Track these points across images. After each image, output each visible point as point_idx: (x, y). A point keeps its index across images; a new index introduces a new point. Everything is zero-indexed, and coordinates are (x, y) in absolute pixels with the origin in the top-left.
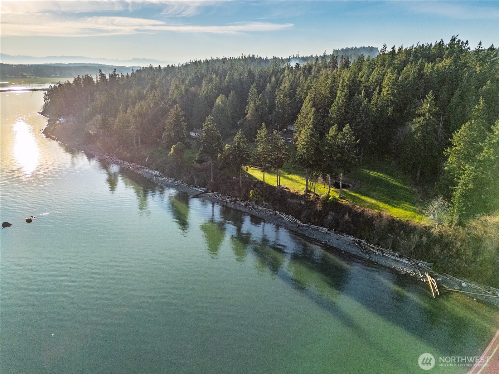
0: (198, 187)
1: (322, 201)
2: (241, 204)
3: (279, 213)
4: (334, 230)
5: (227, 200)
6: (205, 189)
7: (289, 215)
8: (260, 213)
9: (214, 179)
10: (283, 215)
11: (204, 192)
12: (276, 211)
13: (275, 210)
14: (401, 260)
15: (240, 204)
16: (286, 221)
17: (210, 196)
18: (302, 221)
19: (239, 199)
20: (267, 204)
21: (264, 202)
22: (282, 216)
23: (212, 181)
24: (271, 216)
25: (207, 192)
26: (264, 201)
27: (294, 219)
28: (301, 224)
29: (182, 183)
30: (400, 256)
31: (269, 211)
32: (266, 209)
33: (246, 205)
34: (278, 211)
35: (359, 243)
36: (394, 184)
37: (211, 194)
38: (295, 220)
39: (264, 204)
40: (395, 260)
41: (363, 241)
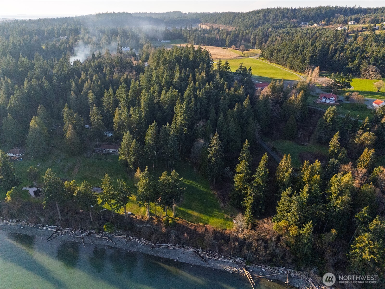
0: (47, 225)
1: (164, 224)
2: (97, 236)
3: (132, 238)
4: (178, 245)
5: (82, 236)
6: (55, 226)
7: (141, 238)
8: (117, 242)
9: (62, 215)
10: (136, 239)
11: (56, 231)
12: (129, 237)
13: (128, 235)
14: (227, 260)
15: (95, 237)
16: (141, 245)
17: (63, 234)
18: (153, 242)
19: (93, 232)
20: (120, 231)
21: (116, 231)
22: (136, 241)
23: (60, 218)
24: (127, 243)
25: (58, 230)
26: (117, 229)
27: (145, 241)
28: (153, 245)
29: (28, 224)
30: (225, 257)
31: (123, 238)
32: (120, 236)
33: (102, 236)
34: (130, 236)
35: (198, 253)
36: (202, 191)
37: (63, 231)
38: (147, 242)
39: (117, 232)
40: (223, 261)
41: (200, 250)
